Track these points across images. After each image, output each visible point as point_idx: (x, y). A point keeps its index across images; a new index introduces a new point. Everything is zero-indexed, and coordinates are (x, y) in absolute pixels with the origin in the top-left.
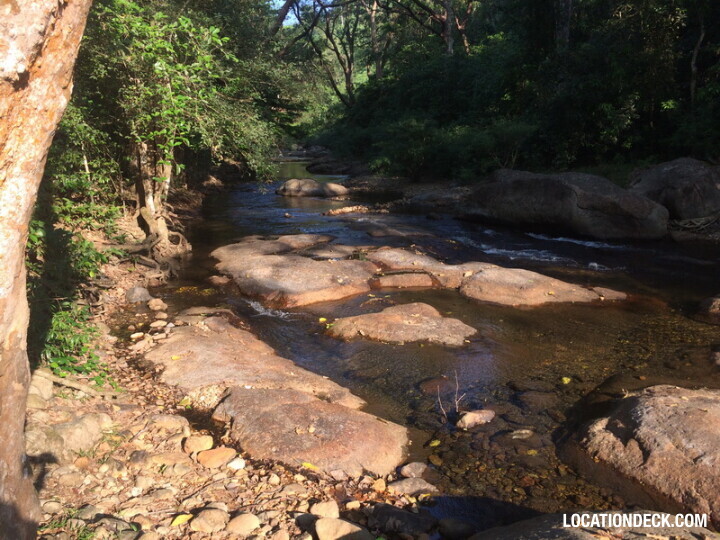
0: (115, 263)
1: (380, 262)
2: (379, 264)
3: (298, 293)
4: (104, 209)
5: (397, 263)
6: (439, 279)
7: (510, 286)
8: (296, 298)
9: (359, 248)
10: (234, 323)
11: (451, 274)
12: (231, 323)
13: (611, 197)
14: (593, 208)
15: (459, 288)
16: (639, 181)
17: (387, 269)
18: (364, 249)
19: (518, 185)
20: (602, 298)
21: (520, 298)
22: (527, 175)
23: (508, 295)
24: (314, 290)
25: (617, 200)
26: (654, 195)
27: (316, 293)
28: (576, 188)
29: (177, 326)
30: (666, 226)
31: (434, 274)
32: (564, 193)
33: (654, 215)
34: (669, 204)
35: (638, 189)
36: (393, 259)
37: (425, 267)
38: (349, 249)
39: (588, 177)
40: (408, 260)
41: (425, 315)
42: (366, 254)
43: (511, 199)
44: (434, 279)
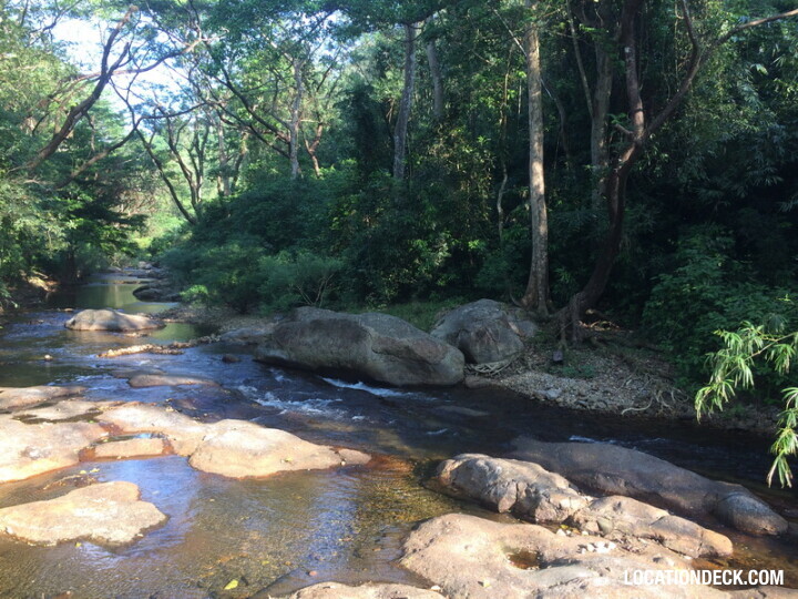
1: (110, 425)
2: (107, 426)
5: (132, 424)
6: (174, 444)
7: (245, 453)
9: (99, 404)
11: (189, 433)
13: (406, 341)
14: (387, 352)
15: (189, 456)
16: (442, 322)
17: (117, 434)
18: (103, 406)
19: (317, 325)
20: (343, 463)
21: (249, 467)
22: (328, 315)
23: (239, 464)
25: (410, 345)
26: (452, 338)
28: (371, 330)
30: (462, 371)
31: (170, 437)
32: (358, 335)
33: (447, 360)
34: (464, 348)
35: (441, 331)
36: (130, 419)
37: (165, 429)
38: (83, 407)
39: (386, 318)
40: (150, 419)
41: (113, 498)
42: (101, 413)
43: (309, 340)
44: (168, 445)
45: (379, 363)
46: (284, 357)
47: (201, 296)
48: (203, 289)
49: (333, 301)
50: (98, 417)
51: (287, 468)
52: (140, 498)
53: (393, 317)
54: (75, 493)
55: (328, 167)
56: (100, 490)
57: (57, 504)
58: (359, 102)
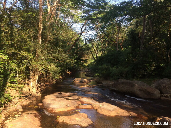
0: (18, 99)
1: (81, 101)
2: (81, 102)
3: (56, 109)
4: (20, 85)
5: (86, 101)
6: (94, 107)
7: (108, 110)
8: (55, 110)
9: (79, 97)
10: (36, 116)
11: (97, 105)
12: (35, 116)
13: (145, 87)
14: (140, 90)
15: (97, 110)
16: (154, 83)
17: (83, 103)
18: (80, 97)
19: (123, 83)
20: (131, 115)
21: (109, 114)
22: (126, 81)
23: (107, 113)
24: (61, 108)
25: (146, 88)
26: (157, 87)
27: (61, 109)
28: (136, 85)
29: (21, 116)
30: (160, 96)
31: (93, 105)
32: (133, 86)
33: (156, 93)
34: (160, 90)
35: (153, 85)
36: (85, 101)
37: (92, 103)
38: (77, 97)
39: (140, 82)
40: (89, 101)
41: (83, 117)
42: (80, 99)
43: (121, 86)
44: (92, 106)
45: (138, 92)
46: (116, 89)
47: (98, 75)
48: (98, 74)
49: (126, 78)
50: (79, 100)
51: (118, 115)
52: (88, 117)
53: (141, 82)
54: (76, 115)
55: (125, 48)
56: (80, 115)
57: (73, 117)
58: (132, 34)
